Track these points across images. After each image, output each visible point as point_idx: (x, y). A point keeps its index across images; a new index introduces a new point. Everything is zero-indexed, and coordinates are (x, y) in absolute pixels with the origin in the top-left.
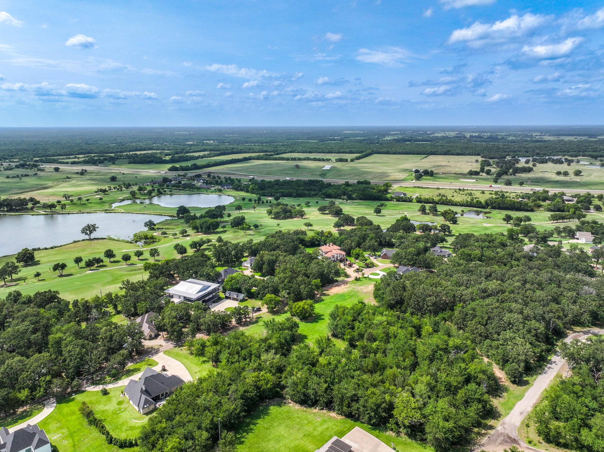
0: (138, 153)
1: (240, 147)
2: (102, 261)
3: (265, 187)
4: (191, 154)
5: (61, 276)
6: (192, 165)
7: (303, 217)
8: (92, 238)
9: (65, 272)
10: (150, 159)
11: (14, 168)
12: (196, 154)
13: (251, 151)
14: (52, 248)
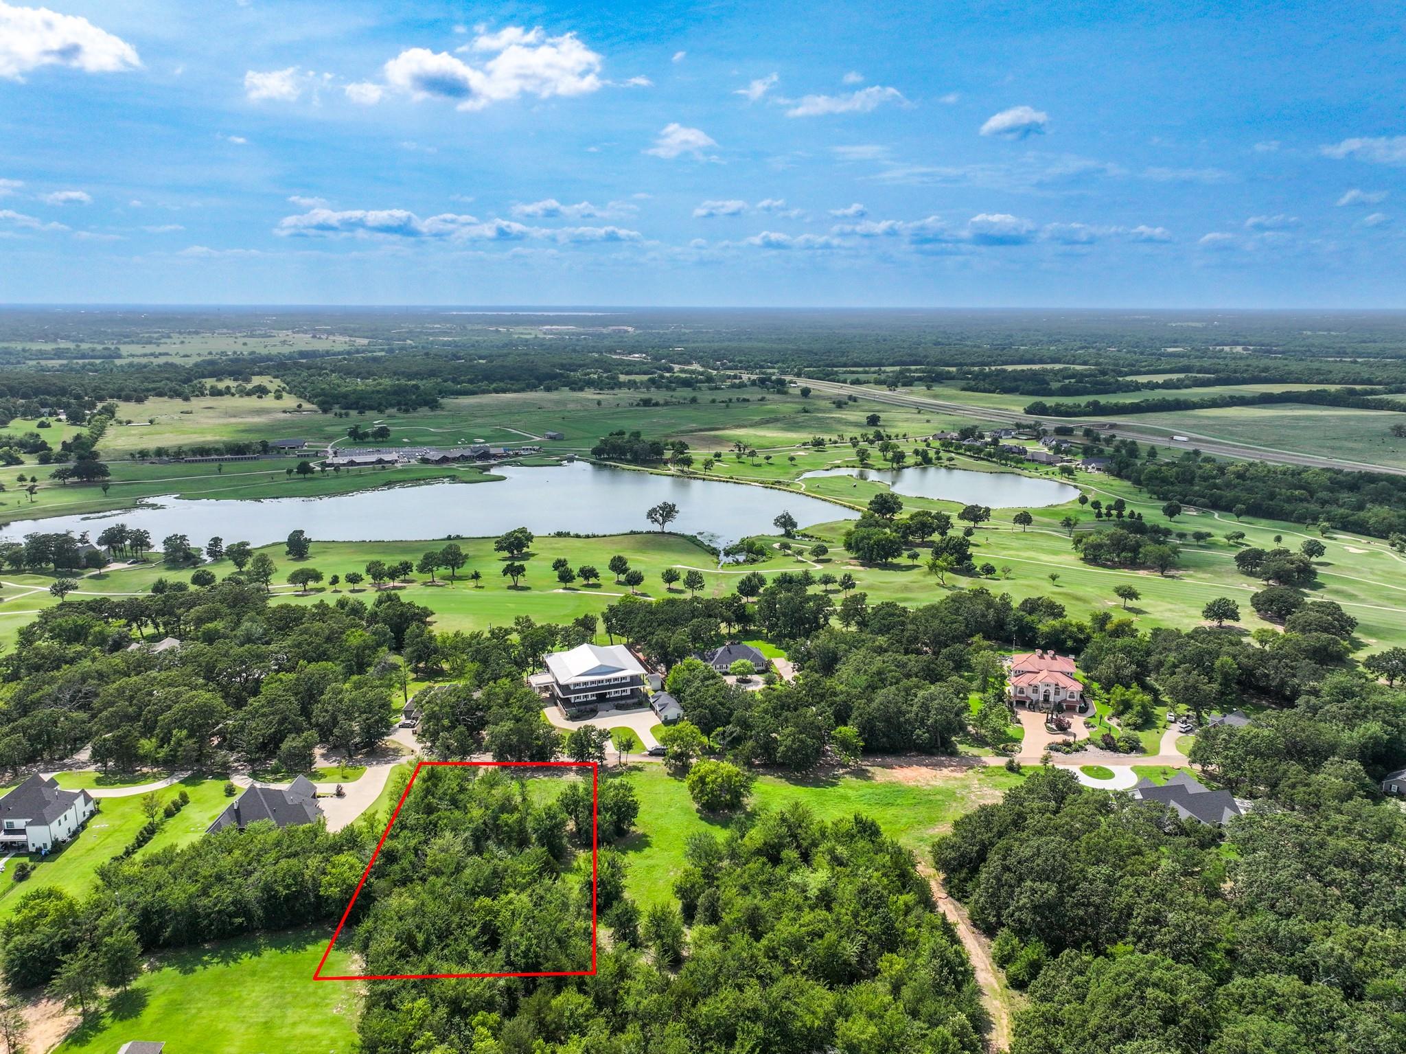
0: (1010, 368)
1: (1294, 366)
2: (596, 576)
3: (1193, 478)
4: (1129, 378)
5: (515, 587)
6: (1089, 405)
7: (1166, 573)
8: (666, 530)
9: (521, 581)
10: (1013, 384)
11: (745, 386)
12: (1143, 379)
13: (1316, 378)
14: (588, 537)
